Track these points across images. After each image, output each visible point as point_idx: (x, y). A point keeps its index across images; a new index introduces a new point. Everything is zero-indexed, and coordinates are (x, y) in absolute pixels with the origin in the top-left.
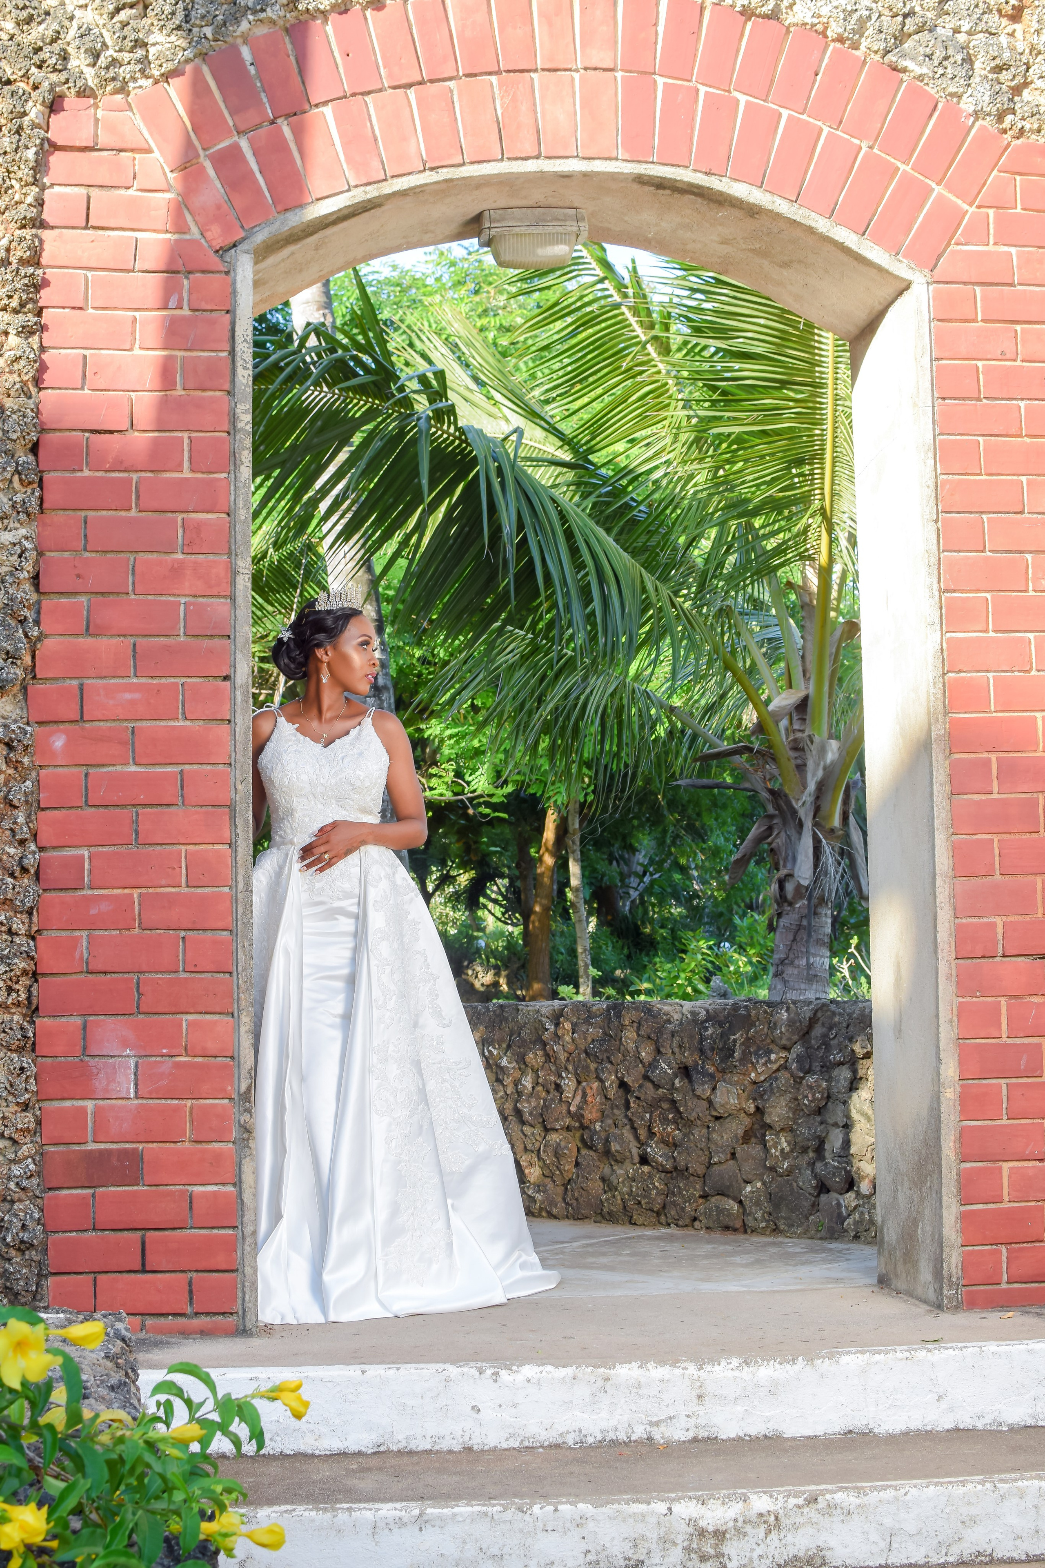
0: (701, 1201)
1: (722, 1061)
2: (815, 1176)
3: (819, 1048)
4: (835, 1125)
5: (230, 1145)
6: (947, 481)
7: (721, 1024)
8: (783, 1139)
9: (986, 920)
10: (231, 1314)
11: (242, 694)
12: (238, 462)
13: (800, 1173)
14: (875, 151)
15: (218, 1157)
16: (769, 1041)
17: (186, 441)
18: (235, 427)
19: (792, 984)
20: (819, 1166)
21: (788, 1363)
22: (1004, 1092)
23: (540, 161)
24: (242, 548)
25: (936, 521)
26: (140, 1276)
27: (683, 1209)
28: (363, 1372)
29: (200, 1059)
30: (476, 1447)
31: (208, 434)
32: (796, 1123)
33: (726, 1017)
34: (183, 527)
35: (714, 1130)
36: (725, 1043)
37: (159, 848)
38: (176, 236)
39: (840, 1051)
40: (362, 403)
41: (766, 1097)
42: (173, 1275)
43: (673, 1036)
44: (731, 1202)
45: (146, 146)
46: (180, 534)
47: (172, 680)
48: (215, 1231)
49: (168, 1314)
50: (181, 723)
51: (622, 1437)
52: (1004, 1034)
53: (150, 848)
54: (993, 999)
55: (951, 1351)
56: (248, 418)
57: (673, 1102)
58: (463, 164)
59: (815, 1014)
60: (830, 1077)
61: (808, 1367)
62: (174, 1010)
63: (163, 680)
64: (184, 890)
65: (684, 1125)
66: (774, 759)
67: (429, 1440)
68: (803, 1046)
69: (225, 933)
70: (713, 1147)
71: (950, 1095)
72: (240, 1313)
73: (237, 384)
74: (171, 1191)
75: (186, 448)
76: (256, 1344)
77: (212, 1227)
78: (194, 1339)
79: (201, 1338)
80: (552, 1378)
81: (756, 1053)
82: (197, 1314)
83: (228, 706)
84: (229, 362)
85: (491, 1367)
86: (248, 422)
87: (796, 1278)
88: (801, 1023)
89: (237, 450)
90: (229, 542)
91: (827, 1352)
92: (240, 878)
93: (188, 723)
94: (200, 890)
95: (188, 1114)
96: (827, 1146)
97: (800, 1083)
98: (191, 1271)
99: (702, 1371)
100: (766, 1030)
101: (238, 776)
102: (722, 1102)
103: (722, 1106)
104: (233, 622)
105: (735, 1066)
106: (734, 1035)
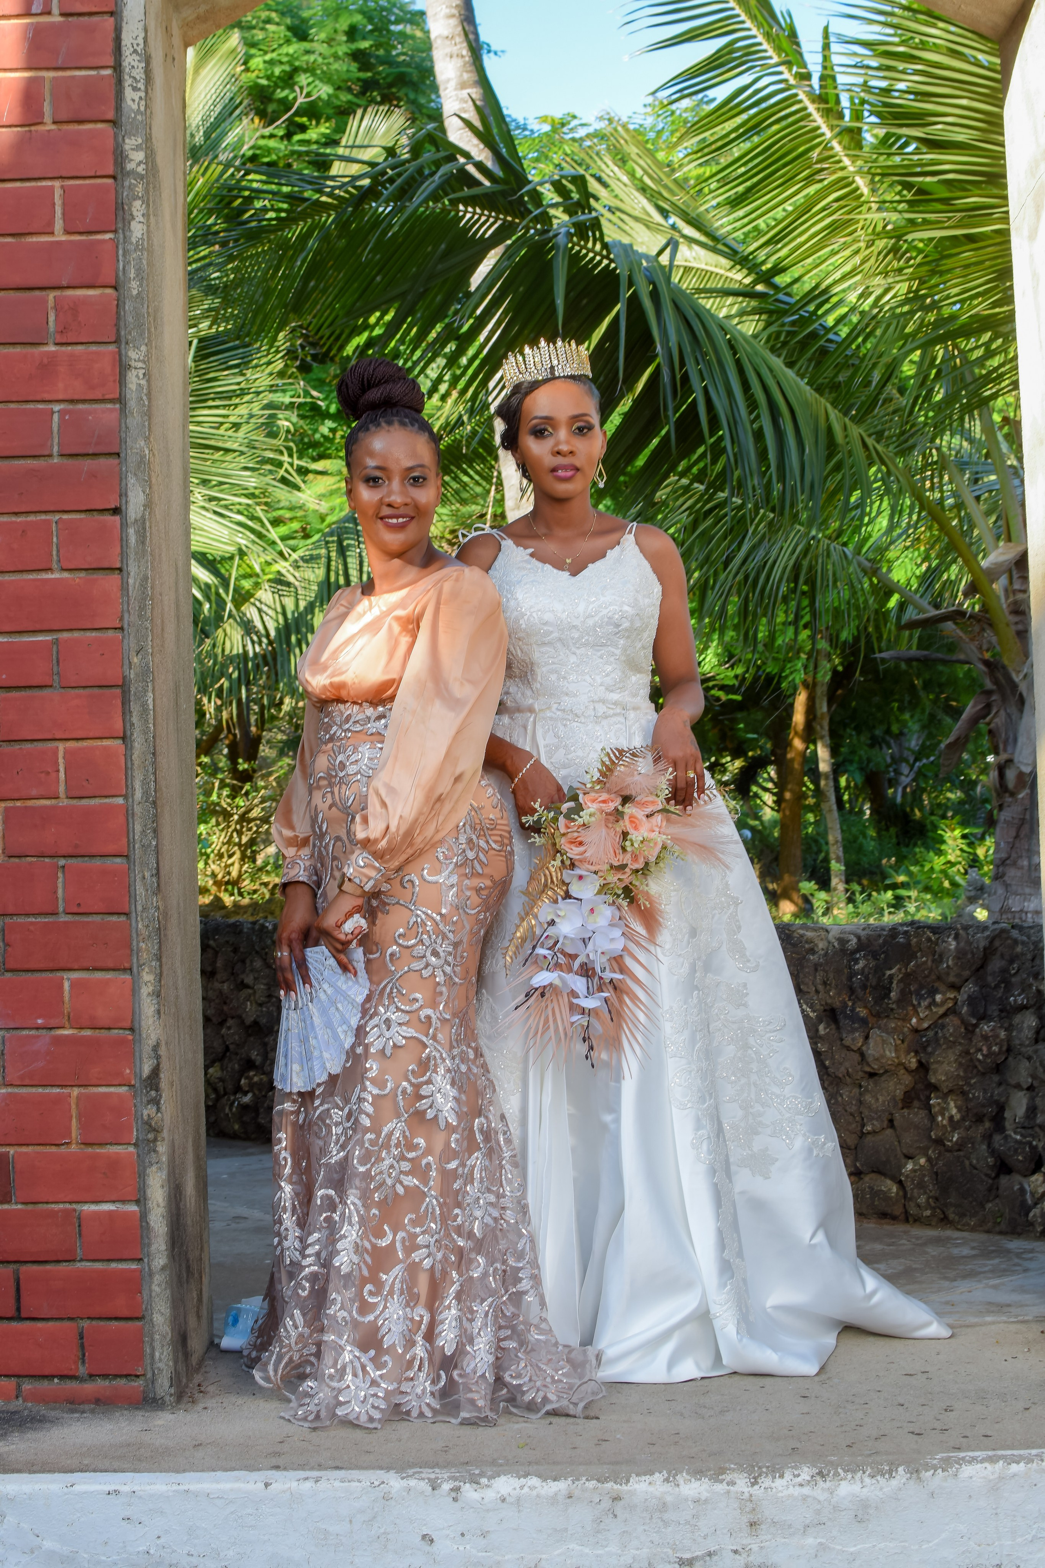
1: (876, 1003)
2: (993, 1152)
3: (997, 986)
4: (1018, 1087)
5: (131, 1149)
7: (875, 956)
8: (952, 1104)
10: (137, 1376)
11: (137, 532)
12: (127, 217)
13: (973, 1147)
15: (114, 1164)
16: (933, 977)
17: (58, 193)
18: (123, 168)
19: (1014, 888)
20: (997, 1138)
21: (883, 1475)
24: (134, 333)
26: (14, 1324)
28: (267, 1485)
29: (88, 1033)
31: (87, 182)
32: (969, 1084)
33: (882, 946)
34: (56, 308)
35: (867, 1090)
36: (879, 980)
37: (28, 746)
39: (1023, 991)
40: (491, 221)
41: (930, 1049)
42: (58, 1324)
43: (816, 970)
44: (889, 1182)
46: (52, 318)
47: (43, 517)
48: (114, 1265)
49: (54, 1376)
50: (56, 575)
53: (17, 746)
56: (139, 156)
59: (991, 942)
60: (1011, 1025)
61: (912, 1482)
62: (51, 965)
63: (32, 518)
64: (64, 802)
65: (831, 1083)
66: (991, 625)
68: (976, 984)
69: (118, 860)
70: (866, 1112)
72: (149, 1375)
73: (125, 111)
74: (53, 1211)
75: (58, 201)
76: (160, 1422)
77: (109, 1260)
78: (83, 1412)
79: (92, 1411)
80: (538, 1496)
81: (918, 993)
82: (91, 1376)
83: (118, 550)
84: (114, 81)
85: (450, 1478)
86: (140, 162)
87: (947, 1303)
88: (973, 954)
89: (126, 201)
90: (117, 326)
91: (942, 1459)
92: (137, 785)
93: (66, 575)
94: (84, 802)
95: (73, 1106)
96: (1007, 1114)
97: (973, 1032)
98: (82, 1319)
99: (756, 1487)
100: (930, 963)
101: (132, 646)
102: (877, 1055)
103: (877, 1060)
104: (123, 435)
105: (892, 1009)
106: (891, 969)
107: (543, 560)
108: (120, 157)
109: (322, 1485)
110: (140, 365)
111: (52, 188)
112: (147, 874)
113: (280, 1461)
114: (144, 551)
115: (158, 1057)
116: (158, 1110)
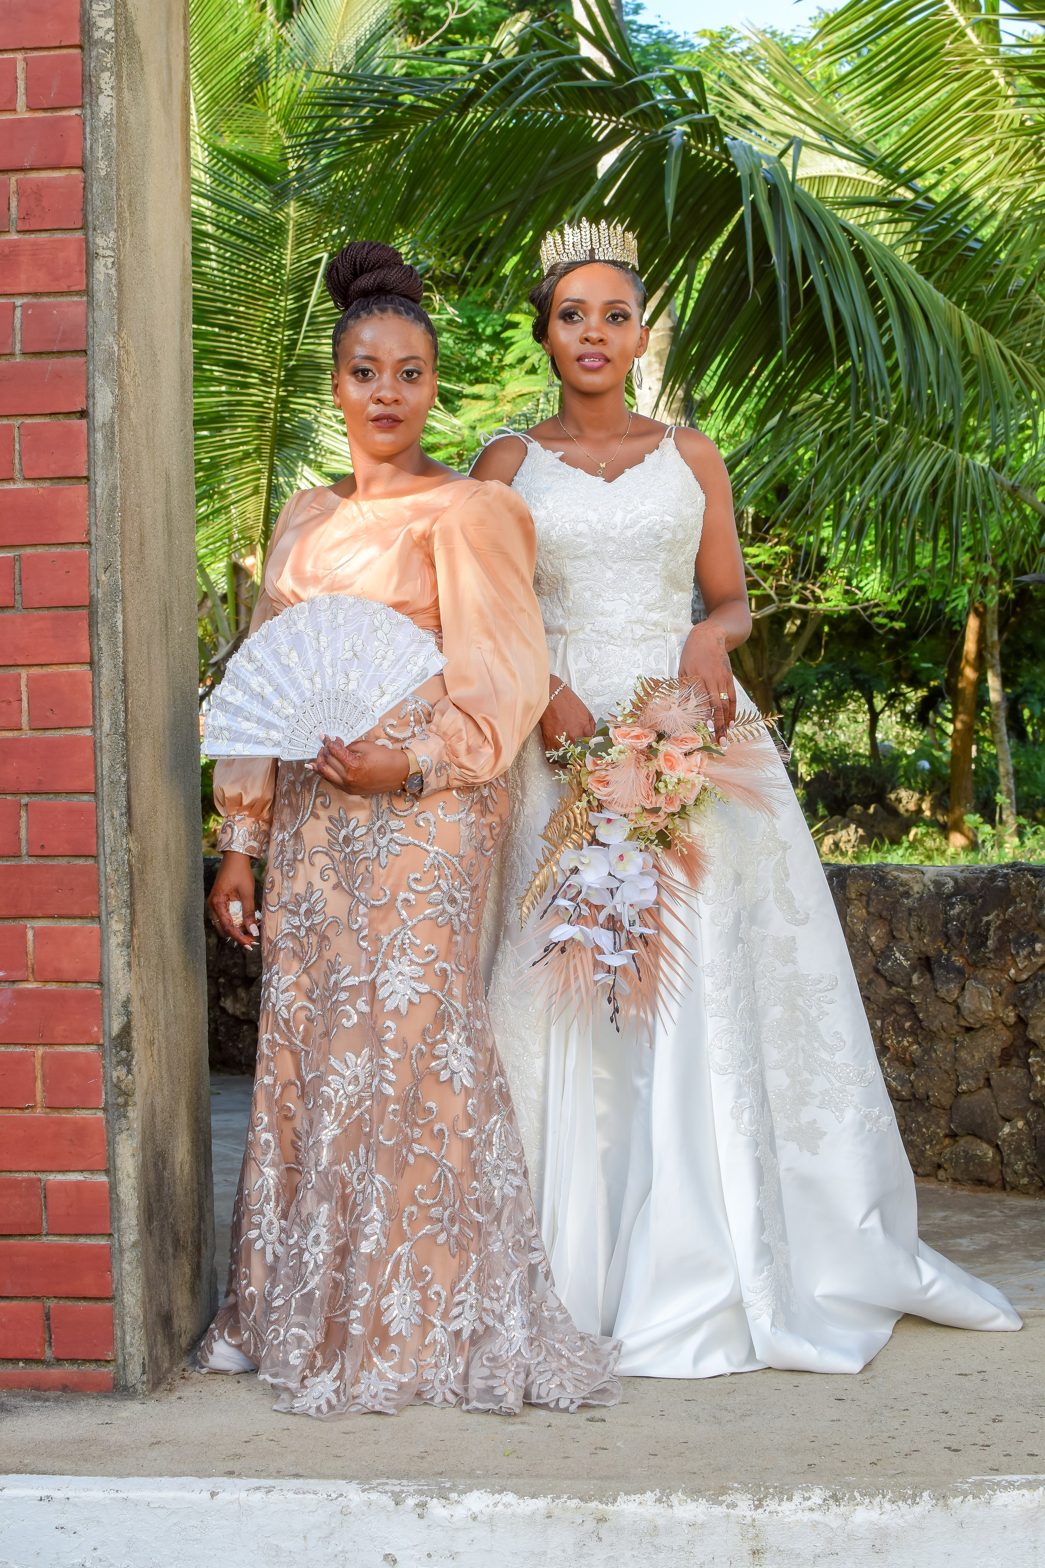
0: (947, 1141)
1: (972, 951)
5: (100, 1114)
7: (972, 900)
10: (108, 1361)
11: (105, 437)
12: (95, 90)
15: (81, 1131)
16: (1033, 924)
17: (20, 66)
18: (90, 37)
21: (905, 1500)
24: (102, 218)
27: (923, 1152)
28: (213, 1494)
29: (53, 986)
31: (52, 53)
33: (979, 890)
34: (18, 192)
35: (962, 1046)
36: (976, 927)
40: (604, 123)
41: (1028, 1003)
42: (22, 1303)
43: (910, 915)
44: (985, 1146)
46: (14, 204)
47: (5, 422)
48: (82, 1240)
49: (18, 1360)
50: (19, 486)
56: (108, 23)
57: (912, 1005)
61: (938, 1509)
62: (13, 912)
64: (27, 734)
65: (925, 1038)
69: (86, 798)
70: (961, 1070)
72: (120, 1360)
74: (17, 1180)
75: (21, 75)
76: (126, 1414)
77: (76, 1235)
78: (47, 1400)
79: (57, 1400)
80: (513, 1515)
81: (1016, 942)
82: (58, 1360)
83: (85, 457)
85: (416, 1492)
86: (109, 30)
87: (1026, 1287)
89: (93, 73)
90: (84, 210)
91: (975, 1484)
92: (106, 715)
93: (29, 485)
94: (49, 734)
95: (38, 1067)
98: (48, 1298)
99: (760, 1511)
100: (1029, 909)
101: (100, 562)
102: (973, 1008)
103: (973, 1013)
104: (90, 331)
105: (989, 959)
106: (988, 915)
107: (574, 464)
108: (86, 24)
109: (275, 1496)
110: (109, 253)
111: (14, 60)
112: (116, 814)
113: (236, 1466)
114: (112, 457)
115: (128, 1014)
116: (129, 1071)
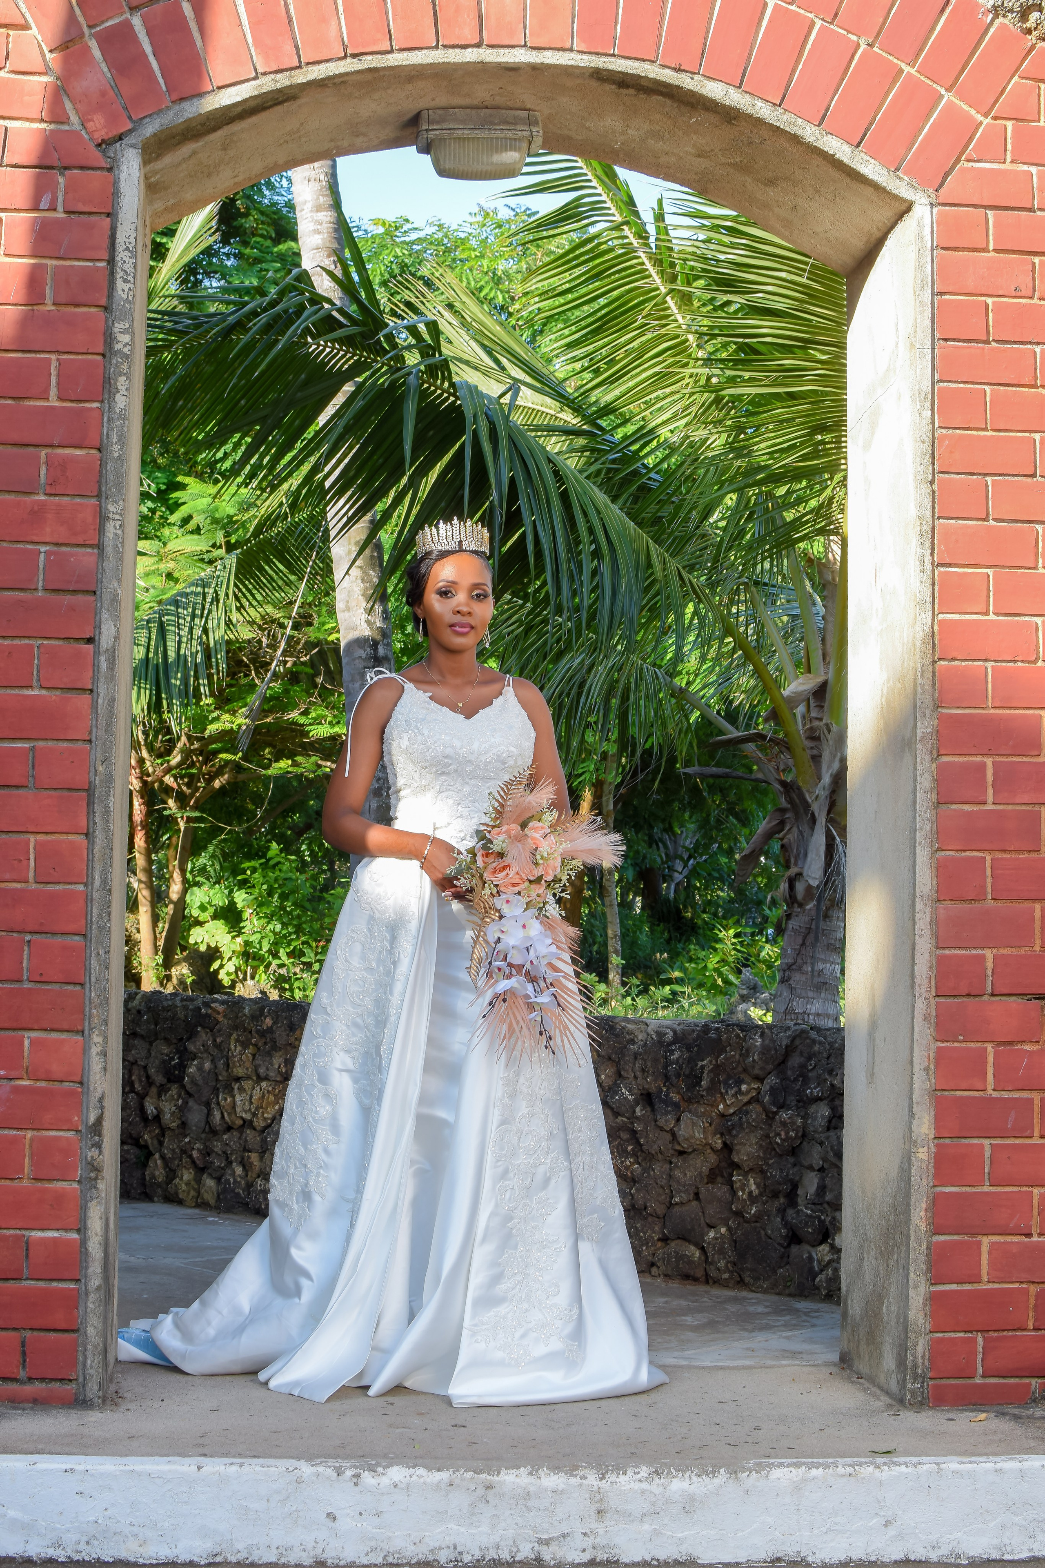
0: (659, 1244)
1: (688, 1089)
2: (786, 1224)
3: (796, 1080)
4: (811, 1168)
5: (75, 1185)
6: (946, 436)
7: (689, 1048)
8: (752, 1181)
9: (973, 952)
10: (70, 1380)
11: (107, 660)
12: (113, 390)
13: (769, 1220)
14: (875, 49)
15: (60, 1198)
16: (740, 1069)
17: (54, 364)
18: (111, 348)
19: (799, 991)
20: (790, 1212)
21: (707, 1475)
22: (987, 1154)
23: (481, 50)
24: (113, 490)
25: (932, 482)
28: (199, 1468)
29: (43, 1084)
30: (329, 1562)
31: (80, 357)
32: (767, 1164)
33: (695, 1040)
34: (47, 463)
35: (676, 1166)
36: (692, 1069)
37: (4, 836)
38: (52, 127)
39: (819, 1085)
40: (349, 355)
41: (734, 1132)
42: (4, 1333)
43: (636, 1058)
44: (692, 1248)
45: (23, 22)
46: (43, 472)
47: (27, 641)
48: (55, 1284)
50: (35, 692)
51: (505, 1556)
52: (990, 1087)
54: (978, 1045)
55: (903, 1468)
56: (126, 339)
57: (634, 1132)
58: (391, 51)
59: (793, 1041)
60: (807, 1114)
61: (731, 1481)
62: (14, 1025)
63: (16, 642)
64: (33, 886)
65: (645, 1159)
66: (788, 748)
67: (276, 1551)
68: (777, 1077)
69: (77, 938)
70: (675, 1185)
71: (923, 1154)
72: (81, 1380)
73: (116, 299)
74: (5, 1235)
75: (54, 372)
76: (93, 1419)
77: (51, 1280)
78: (24, 1409)
79: (32, 1409)
80: (424, 1483)
81: (725, 1082)
82: (30, 1379)
83: (91, 674)
84: (107, 273)
85: (352, 1467)
86: (127, 344)
87: (748, 1349)
88: (776, 1049)
89: (113, 376)
90: (99, 482)
91: (755, 1464)
92: (97, 875)
93: (44, 692)
94: (50, 887)
95: (27, 1146)
96: (800, 1192)
97: (773, 1118)
98: (24, 1329)
99: (604, 1481)
100: (737, 1056)
101: (98, 756)
102: (687, 1135)
103: (687, 1140)
104: (100, 576)
105: (702, 1096)
106: (703, 1060)
108: (109, 338)
109: (246, 1469)
110: (117, 517)
112: (102, 952)
113: (205, 1451)
114: (111, 677)
115: (102, 1108)
116: (101, 1153)
